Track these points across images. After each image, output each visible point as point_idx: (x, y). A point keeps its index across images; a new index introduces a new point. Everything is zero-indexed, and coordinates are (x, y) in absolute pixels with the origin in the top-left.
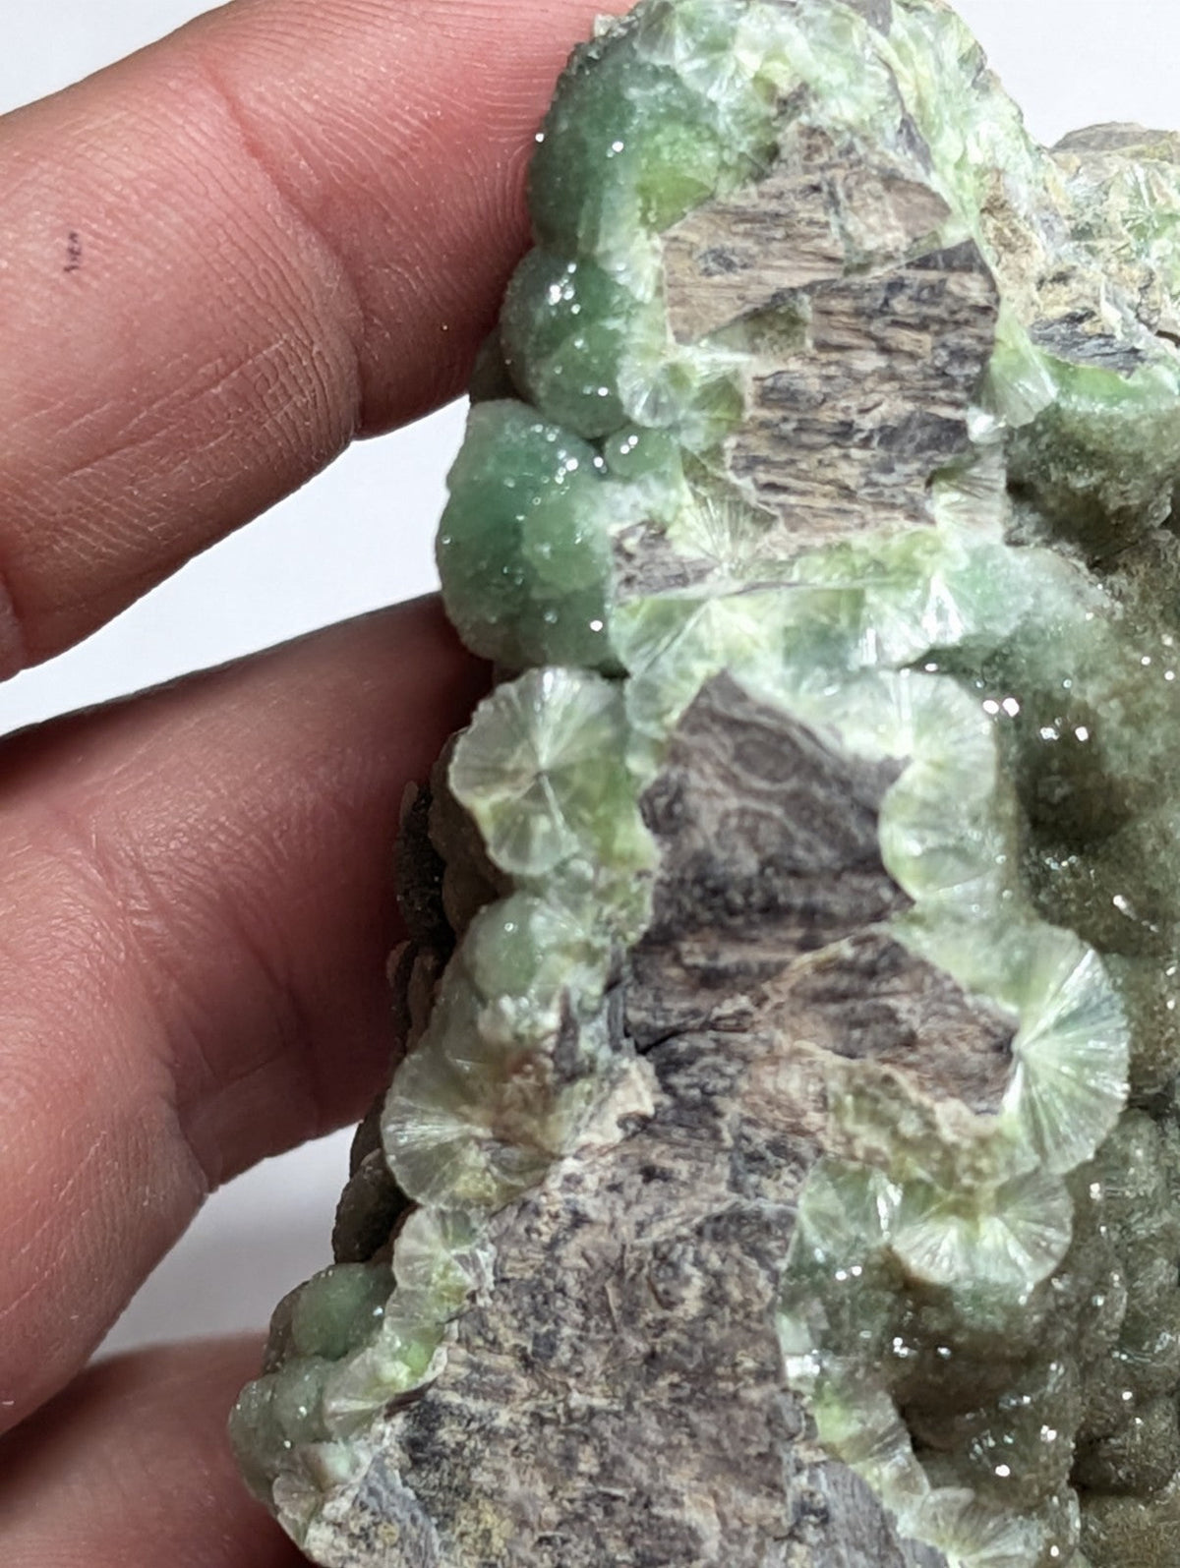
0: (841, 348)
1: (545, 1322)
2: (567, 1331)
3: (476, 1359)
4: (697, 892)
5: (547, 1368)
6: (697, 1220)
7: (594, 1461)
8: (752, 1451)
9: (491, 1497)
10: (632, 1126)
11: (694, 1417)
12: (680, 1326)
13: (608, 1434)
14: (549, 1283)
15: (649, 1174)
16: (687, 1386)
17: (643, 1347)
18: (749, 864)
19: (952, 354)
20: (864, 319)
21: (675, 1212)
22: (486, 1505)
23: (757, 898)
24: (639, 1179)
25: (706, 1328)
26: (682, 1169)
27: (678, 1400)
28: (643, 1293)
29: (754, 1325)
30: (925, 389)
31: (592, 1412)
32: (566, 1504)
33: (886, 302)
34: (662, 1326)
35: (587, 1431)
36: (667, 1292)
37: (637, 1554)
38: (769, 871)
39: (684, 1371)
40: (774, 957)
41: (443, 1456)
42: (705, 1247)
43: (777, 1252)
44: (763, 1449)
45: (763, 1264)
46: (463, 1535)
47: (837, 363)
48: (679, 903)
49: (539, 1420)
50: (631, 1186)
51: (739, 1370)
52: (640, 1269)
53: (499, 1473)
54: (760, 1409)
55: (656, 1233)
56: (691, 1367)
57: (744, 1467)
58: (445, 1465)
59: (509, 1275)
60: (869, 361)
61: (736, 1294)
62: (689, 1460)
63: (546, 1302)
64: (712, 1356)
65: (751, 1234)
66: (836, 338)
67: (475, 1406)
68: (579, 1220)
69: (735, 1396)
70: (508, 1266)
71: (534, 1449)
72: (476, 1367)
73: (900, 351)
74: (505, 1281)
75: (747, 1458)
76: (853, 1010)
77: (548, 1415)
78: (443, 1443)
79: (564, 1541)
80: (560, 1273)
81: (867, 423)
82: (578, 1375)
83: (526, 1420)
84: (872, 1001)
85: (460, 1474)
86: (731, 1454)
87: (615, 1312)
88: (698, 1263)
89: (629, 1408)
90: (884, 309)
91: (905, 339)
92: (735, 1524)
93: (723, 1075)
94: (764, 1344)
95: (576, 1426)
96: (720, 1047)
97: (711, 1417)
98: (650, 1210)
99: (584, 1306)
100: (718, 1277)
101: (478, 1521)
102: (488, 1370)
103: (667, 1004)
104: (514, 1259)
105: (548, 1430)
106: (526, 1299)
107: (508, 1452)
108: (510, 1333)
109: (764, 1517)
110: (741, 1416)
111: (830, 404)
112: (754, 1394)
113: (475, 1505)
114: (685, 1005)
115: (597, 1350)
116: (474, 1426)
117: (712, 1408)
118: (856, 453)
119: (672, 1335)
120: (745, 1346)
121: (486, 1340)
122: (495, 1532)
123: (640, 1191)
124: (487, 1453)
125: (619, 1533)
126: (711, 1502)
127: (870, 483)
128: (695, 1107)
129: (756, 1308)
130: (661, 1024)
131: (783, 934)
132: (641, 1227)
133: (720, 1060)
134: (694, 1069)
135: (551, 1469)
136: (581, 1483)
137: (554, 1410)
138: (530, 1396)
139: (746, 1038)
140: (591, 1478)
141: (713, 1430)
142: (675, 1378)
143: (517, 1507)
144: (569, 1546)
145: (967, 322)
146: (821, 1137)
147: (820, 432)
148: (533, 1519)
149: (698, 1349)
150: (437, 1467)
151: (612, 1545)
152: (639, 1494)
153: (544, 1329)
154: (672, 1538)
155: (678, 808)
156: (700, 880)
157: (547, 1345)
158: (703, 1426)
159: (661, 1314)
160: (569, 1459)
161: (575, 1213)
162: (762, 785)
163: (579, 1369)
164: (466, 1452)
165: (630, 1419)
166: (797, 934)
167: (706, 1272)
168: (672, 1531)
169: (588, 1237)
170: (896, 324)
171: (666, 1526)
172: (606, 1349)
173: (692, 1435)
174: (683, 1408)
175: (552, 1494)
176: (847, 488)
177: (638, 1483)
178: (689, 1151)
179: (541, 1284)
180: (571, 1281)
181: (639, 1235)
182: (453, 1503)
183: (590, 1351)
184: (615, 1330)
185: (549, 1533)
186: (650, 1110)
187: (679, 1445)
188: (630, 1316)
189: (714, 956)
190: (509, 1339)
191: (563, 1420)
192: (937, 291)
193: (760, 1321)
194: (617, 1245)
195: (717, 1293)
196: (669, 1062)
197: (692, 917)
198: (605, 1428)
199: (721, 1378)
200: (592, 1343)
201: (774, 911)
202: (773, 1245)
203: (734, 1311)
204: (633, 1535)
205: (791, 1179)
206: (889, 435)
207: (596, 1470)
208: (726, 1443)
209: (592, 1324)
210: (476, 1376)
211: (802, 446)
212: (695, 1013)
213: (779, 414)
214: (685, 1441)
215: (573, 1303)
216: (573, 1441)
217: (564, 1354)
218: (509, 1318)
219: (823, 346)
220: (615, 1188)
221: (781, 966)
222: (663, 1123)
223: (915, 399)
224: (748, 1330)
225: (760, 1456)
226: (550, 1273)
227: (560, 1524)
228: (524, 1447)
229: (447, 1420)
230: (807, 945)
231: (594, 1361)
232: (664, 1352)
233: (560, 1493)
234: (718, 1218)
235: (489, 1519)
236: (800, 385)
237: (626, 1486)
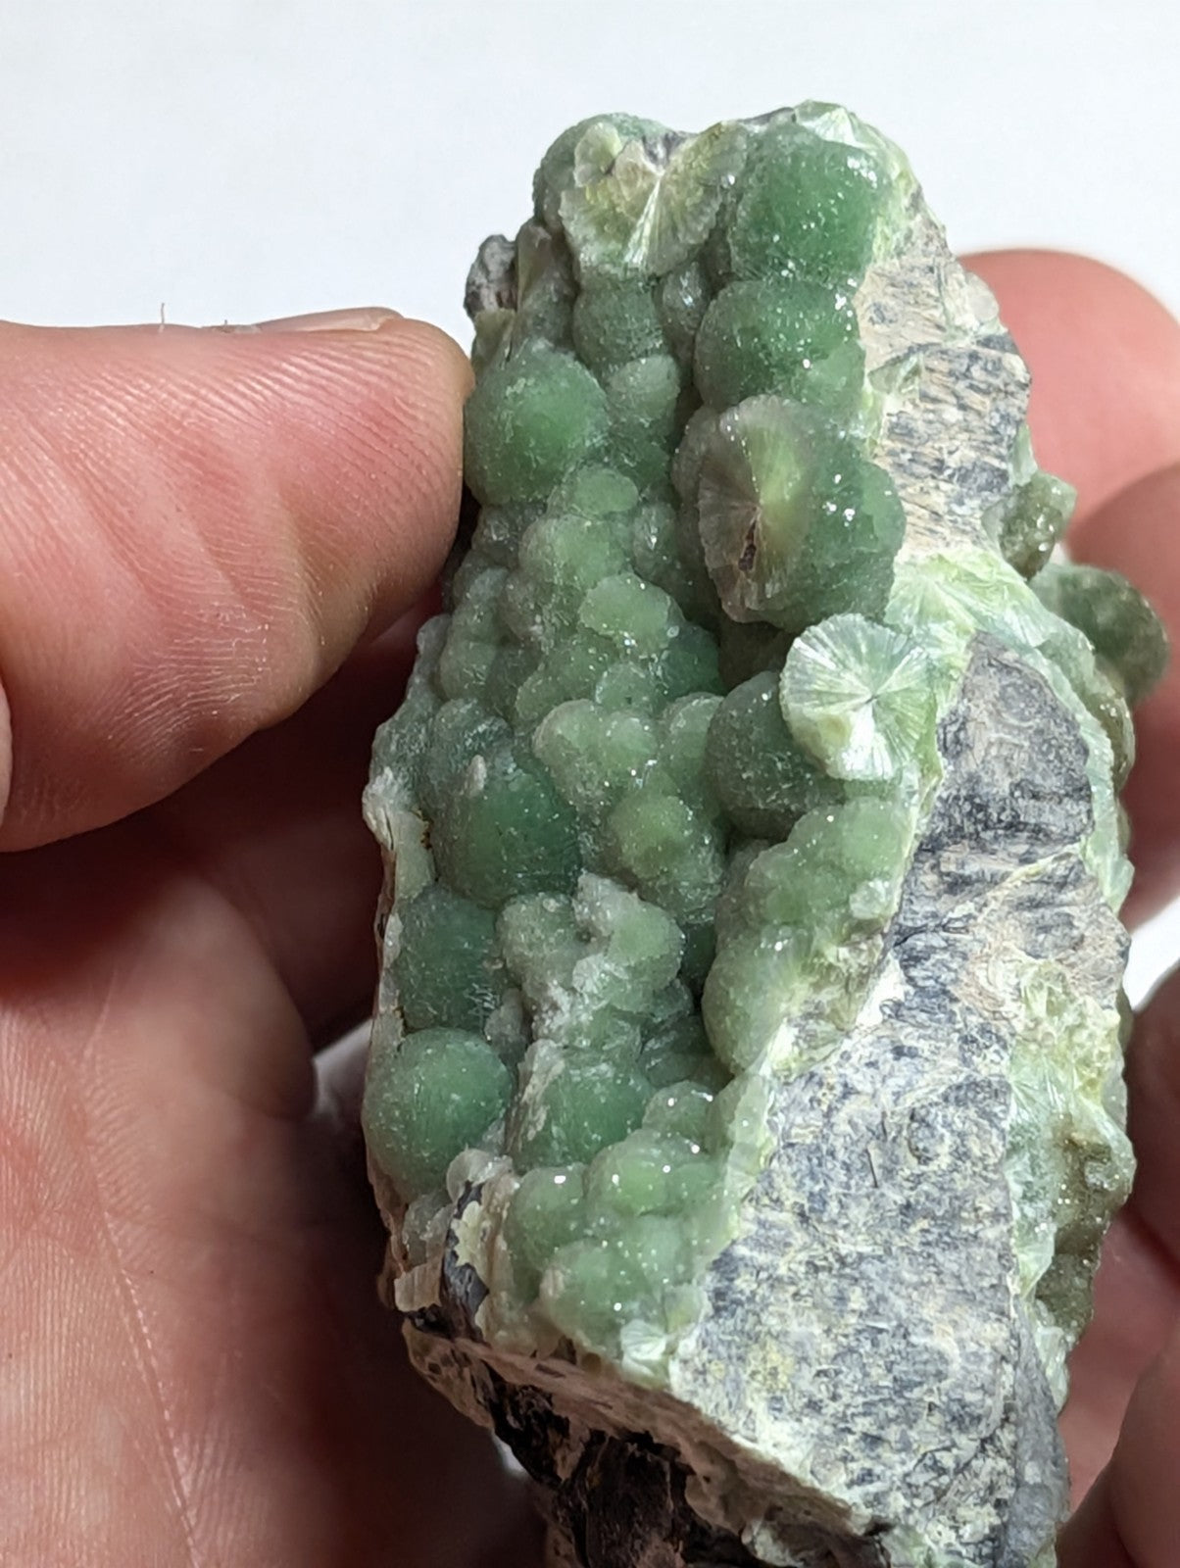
0: (935, 400)
1: (817, 1182)
2: (834, 1189)
3: (762, 1217)
4: (967, 807)
5: (820, 1221)
6: (942, 1089)
7: (863, 1300)
8: (986, 1283)
9: (777, 1338)
10: (888, 1011)
11: (940, 1258)
12: (934, 1179)
13: (873, 1276)
14: (824, 1148)
15: (899, 1052)
16: (935, 1230)
17: (900, 1200)
18: (1004, 786)
19: (1002, 417)
20: (953, 379)
21: (922, 1083)
22: (772, 1344)
23: (1006, 817)
24: (890, 1056)
25: (952, 1180)
26: (924, 1046)
27: (928, 1244)
28: (903, 1151)
29: (991, 1175)
30: (984, 442)
31: (861, 1257)
32: (842, 1339)
33: (968, 370)
34: (917, 1180)
35: (857, 1275)
36: (925, 1150)
37: (895, 1379)
38: (1017, 794)
39: (934, 1218)
40: (1004, 868)
41: (739, 1303)
42: (951, 1109)
43: (1001, 1115)
44: (995, 1281)
45: (992, 1124)
46: (754, 1374)
47: (933, 411)
48: (951, 817)
49: (814, 1268)
50: (886, 1061)
51: (980, 1213)
52: (899, 1132)
53: (782, 1316)
54: (993, 1247)
55: (909, 1101)
56: (939, 1213)
57: (979, 1297)
58: (740, 1311)
59: (794, 1141)
60: (952, 414)
61: (976, 1151)
62: (935, 1295)
63: (820, 1165)
64: (957, 1203)
65: (985, 1099)
66: (934, 391)
67: (762, 1258)
68: (848, 1091)
69: (975, 1236)
70: (794, 1131)
71: (812, 1293)
72: (762, 1224)
73: (971, 408)
74: (792, 1145)
75: (982, 1290)
76: (1043, 917)
77: (820, 1263)
78: (741, 1292)
79: (837, 1373)
80: (832, 1137)
81: (952, 462)
82: (845, 1227)
83: (802, 1269)
84: (1057, 910)
85: (752, 1319)
86: (969, 1288)
87: (876, 1170)
88: (947, 1125)
89: (888, 1251)
90: (966, 375)
91: (974, 399)
92: (972, 1347)
93: (950, 969)
94: (997, 1191)
95: (848, 1271)
96: (949, 946)
97: (954, 1256)
98: (902, 1082)
99: (847, 1167)
100: (962, 1135)
101: (764, 1360)
102: (773, 1226)
103: (915, 908)
104: (799, 1126)
105: (823, 1276)
106: (805, 1162)
107: (788, 1296)
108: (791, 1192)
109: (996, 1339)
110: (978, 1253)
111: (930, 444)
112: (990, 1233)
113: (763, 1347)
114: (929, 909)
115: (859, 1204)
116: (763, 1275)
117: (956, 1247)
118: (944, 486)
119: (925, 1187)
120: (983, 1193)
121: (771, 1200)
122: (780, 1369)
123: (892, 1067)
124: (772, 1299)
125: (881, 1363)
126: (950, 1330)
127: (951, 512)
128: (936, 995)
129: (992, 1161)
130: (910, 924)
131: (1013, 849)
132: (897, 1095)
133: (946, 956)
134: (928, 964)
135: (827, 1310)
136: (853, 1320)
137: (826, 1259)
138: (805, 1247)
139: (967, 937)
140: (861, 1315)
141: (955, 1267)
142: (924, 1224)
143: (799, 1345)
144: (841, 1377)
145: (1012, 394)
146: (1014, 1022)
147: (925, 464)
148: (812, 1354)
149: (946, 1198)
150: (733, 1314)
151: (875, 1372)
152: (900, 1326)
153: (817, 1189)
154: (925, 1363)
155: (962, 735)
156: (969, 798)
157: (820, 1200)
158: (947, 1265)
159: (918, 1169)
160: (842, 1299)
161: (846, 1085)
162: (1014, 721)
163: (845, 1222)
164: (758, 1299)
165: (890, 1262)
166: (1022, 848)
167: (952, 1132)
168: (926, 1356)
169: (854, 1106)
170: (971, 387)
171: (920, 1353)
172: (867, 1203)
173: (938, 1273)
174: (931, 1251)
175: (828, 1331)
176: (936, 513)
177: (898, 1317)
178: (929, 1032)
179: (818, 1148)
180: (839, 1143)
181: (896, 1102)
182: (747, 1346)
183: (853, 1205)
184: (876, 1185)
185: (825, 1367)
186: (902, 998)
187: (930, 1282)
188: (889, 1173)
189: (963, 865)
190: (790, 1197)
191: (837, 1266)
192: (998, 366)
193: (995, 1172)
194: (877, 1111)
195: (962, 1150)
196: (910, 958)
197: (960, 829)
198: (870, 1269)
199: (966, 1221)
200: (856, 1198)
201: (1014, 827)
202: (997, 1109)
203: (974, 1164)
204: (892, 1363)
205: (996, 1058)
206: (963, 475)
207: (864, 1308)
208: (965, 1279)
209: (853, 1183)
210: (762, 1231)
211: (912, 475)
212: (935, 915)
213: (899, 446)
214: (934, 1278)
215: (838, 1165)
216: (845, 1284)
217: (833, 1207)
218: (789, 1179)
219: (924, 396)
220: (872, 1064)
221: (1005, 876)
222: (910, 1009)
223: (977, 449)
224: (986, 1179)
225: (993, 1286)
226: (825, 1138)
227: (835, 1357)
228: (804, 1292)
229: (742, 1270)
230: (1025, 860)
231: (858, 1213)
232: (918, 1202)
233: (835, 1331)
234: (959, 1087)
235: (775, 1358)
236: (912, 425)
237: (889, 1320)
